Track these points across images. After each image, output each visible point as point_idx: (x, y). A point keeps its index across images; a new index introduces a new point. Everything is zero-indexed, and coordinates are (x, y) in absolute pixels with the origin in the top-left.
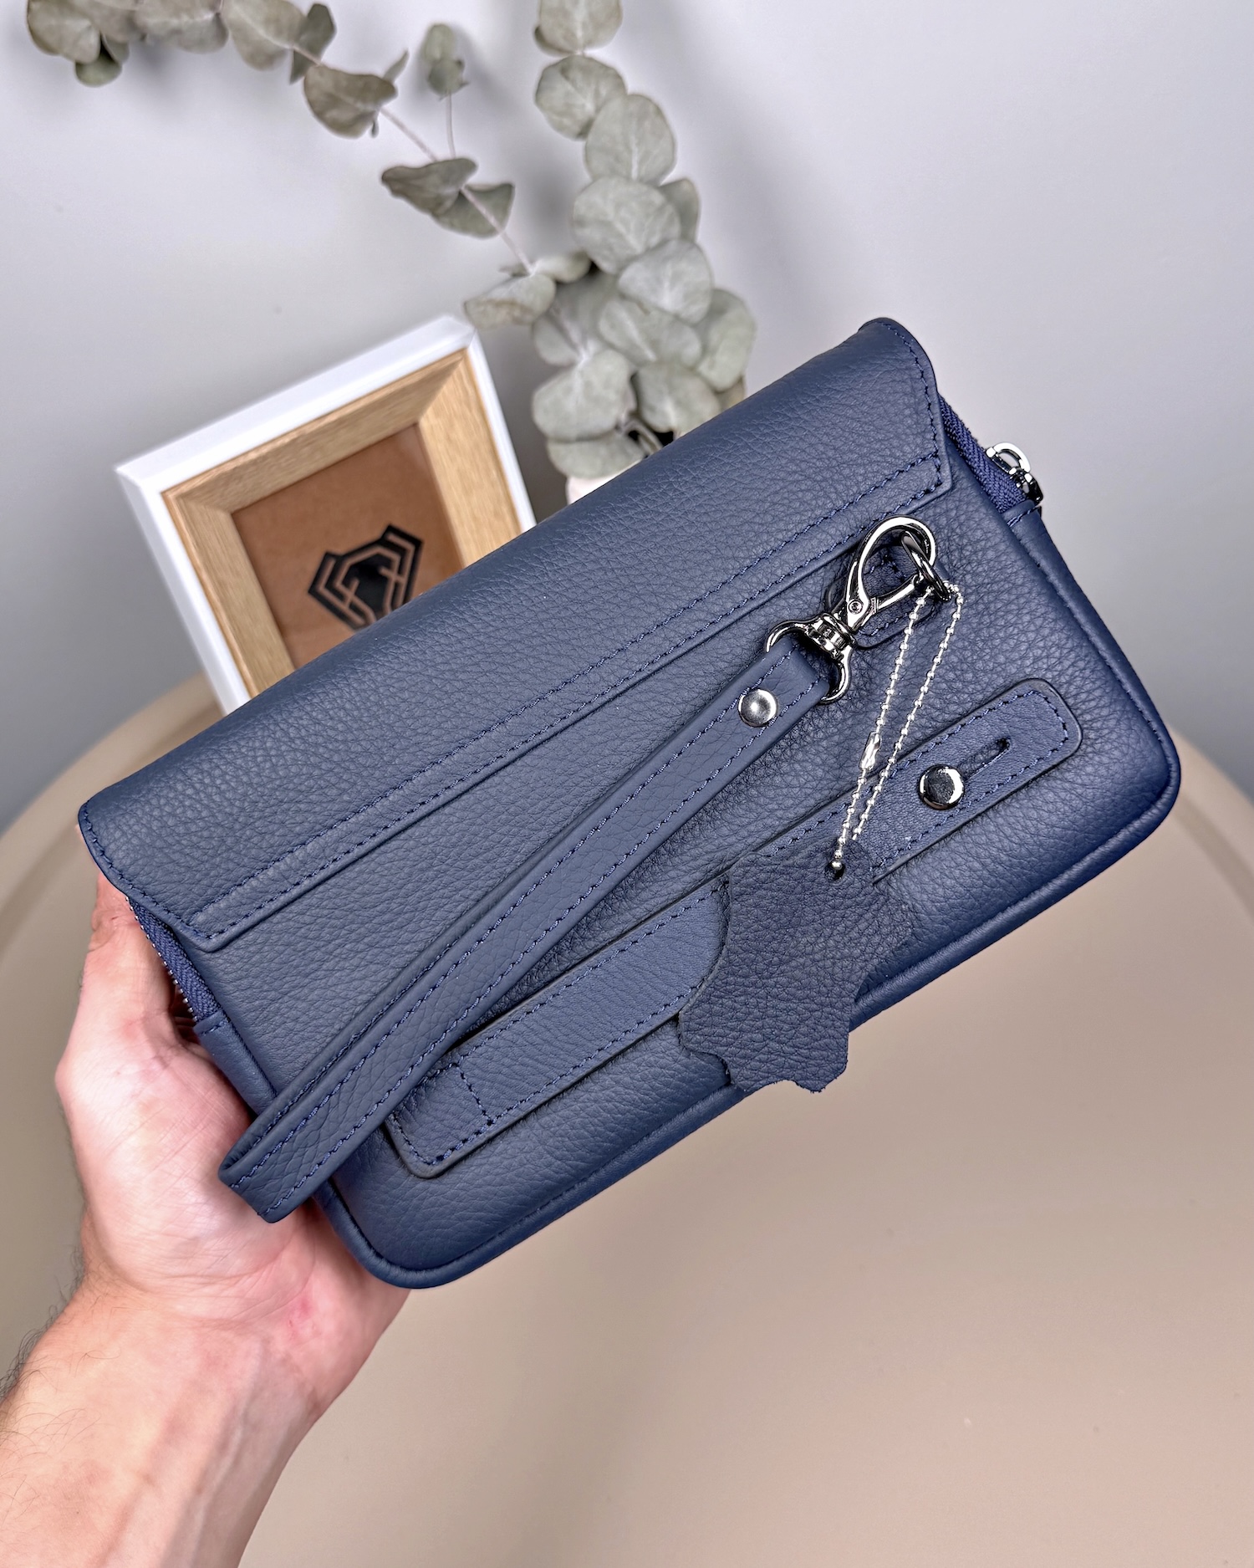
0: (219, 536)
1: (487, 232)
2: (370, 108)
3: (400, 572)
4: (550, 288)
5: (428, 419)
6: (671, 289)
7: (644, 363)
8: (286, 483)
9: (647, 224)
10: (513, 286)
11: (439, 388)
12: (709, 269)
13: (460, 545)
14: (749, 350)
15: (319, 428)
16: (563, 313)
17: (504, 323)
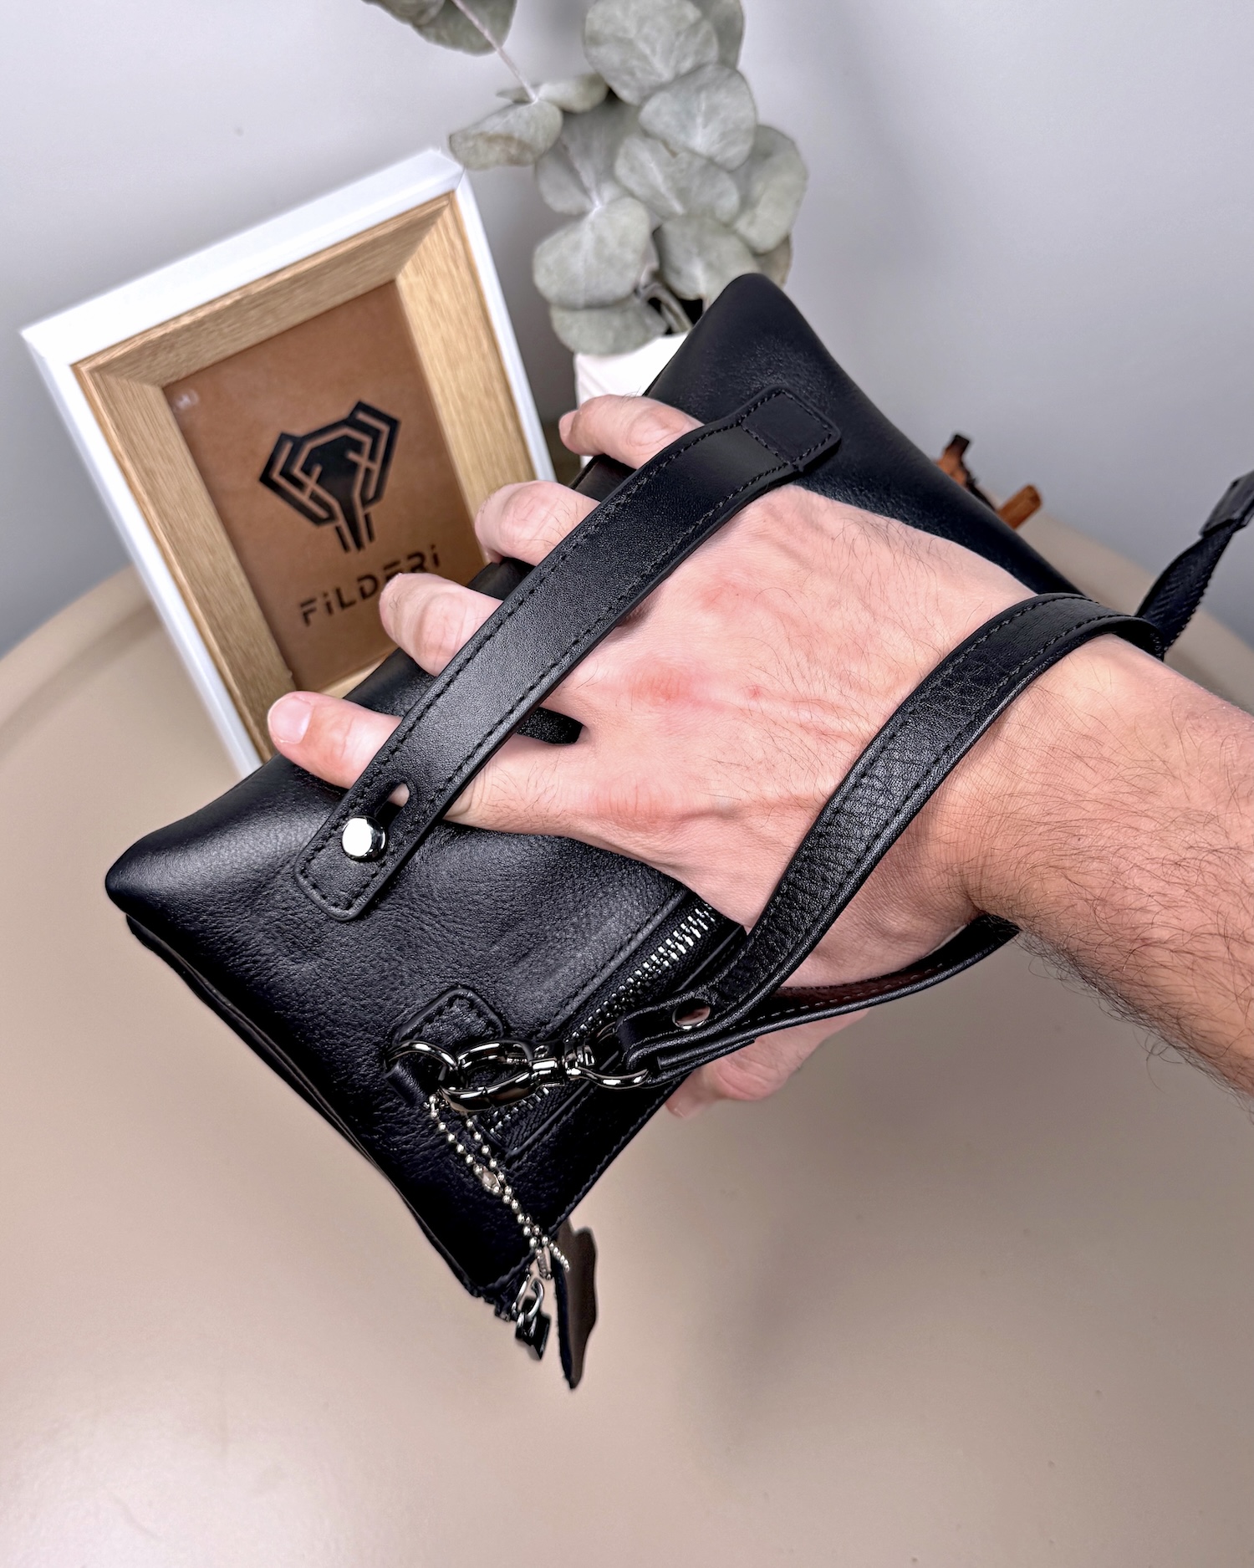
0: (146, 416)
1: (481, 47)
3: (372, 457)
4: (557, 118)
5: (406, 276)
6: (705, 126)
7: (670, 216)
8: (231, 352)
9: (677, 44)
10: (511, 116)
11: (420, 239)
12: (753, 101)
13: (444, 426)
14: (798, 203)
15: (269, 288)
16: (574, 149)
17: (497, 162)
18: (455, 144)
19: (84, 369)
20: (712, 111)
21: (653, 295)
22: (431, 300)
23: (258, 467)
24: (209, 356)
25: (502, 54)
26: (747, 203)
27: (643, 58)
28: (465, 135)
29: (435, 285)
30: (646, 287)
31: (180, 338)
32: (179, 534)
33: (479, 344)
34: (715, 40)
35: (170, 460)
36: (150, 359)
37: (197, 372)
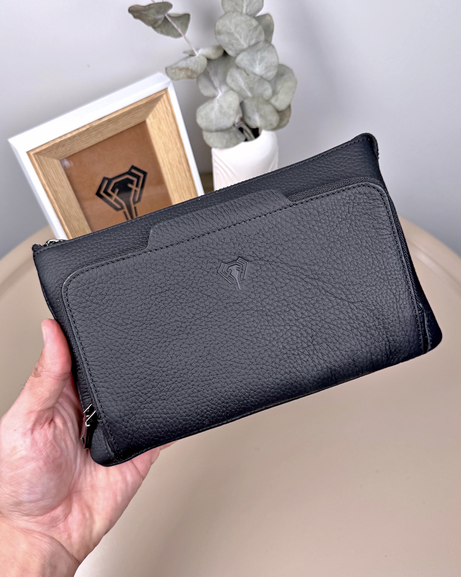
1: (177, 35)
3: (137, 186)
4: (205, 62)
5: (150, 120)
6: (260, 64)
7: (246, 97)
8: (85, 147)
9: (249, 34)
10: (188, 61)
11: (155, 106)
12: (277, 55)
13: (164, 175)
14: (294, 93)
15: (99, 124)
16: (211, 73)
17: (183, 78)
18: (168, 71)
19: (31, 153)
20: (262, 59)
21: (240, 127)
22: (159, 128)
23: (95, 190)
24: (77, 149)
25: (185, 38)
26: (275, 93)
27: (237, 40)
28: (171, 68)
29: (160, 123)
30: (238, 123)
31: (67, 142)
32: (66, 214)
33: (176, 144)
34: (263, 33)
35: (63, 187)
36: (56, 149)
37: (73, 155)
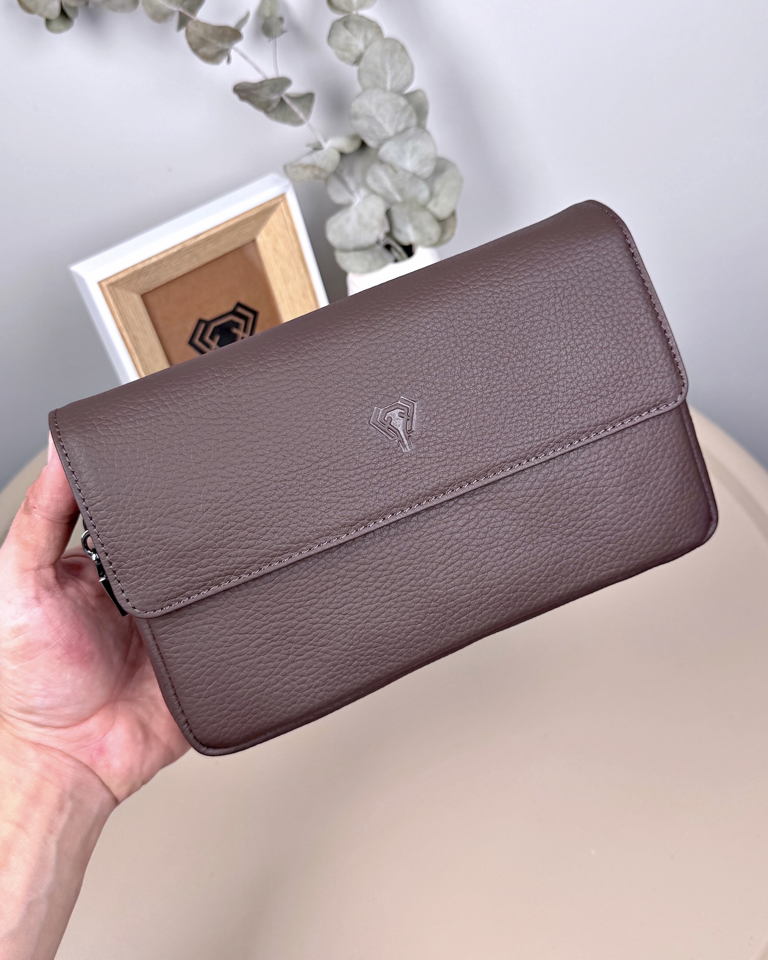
0: (134, 309)
1: (298, 122)
2: (226, 46)
3: (245, 331)
4: (337, 157)
5: (262, 237)
6: (411, 157)
7: (394, 203)
9: (396, 117)
10: (314, 156)
11: (268, 218)
12: (434, 145)
13: (281, 314)
14: (459, 194)
16: (345, 173)
17: (309, 178)
18: (288, 170)
19: (104, 284)
20: (414, 150)
21: (387, 243)
22: (275, 249)
23: (187, 337)
24: (164, 279)
25: (310, 127)
26: (432, 195)
27: (379, 125)
28: (291, 165)
29: (276, 241)
30: (383, 240)
33: (299, 271)
34: (414, 115)
35: (145, 332)
36: (136, 280)
37: (158, 287)
